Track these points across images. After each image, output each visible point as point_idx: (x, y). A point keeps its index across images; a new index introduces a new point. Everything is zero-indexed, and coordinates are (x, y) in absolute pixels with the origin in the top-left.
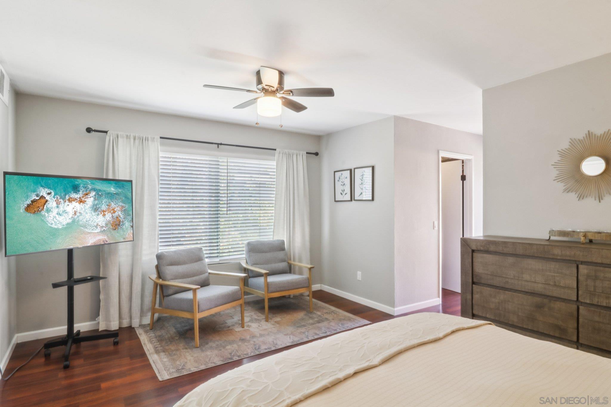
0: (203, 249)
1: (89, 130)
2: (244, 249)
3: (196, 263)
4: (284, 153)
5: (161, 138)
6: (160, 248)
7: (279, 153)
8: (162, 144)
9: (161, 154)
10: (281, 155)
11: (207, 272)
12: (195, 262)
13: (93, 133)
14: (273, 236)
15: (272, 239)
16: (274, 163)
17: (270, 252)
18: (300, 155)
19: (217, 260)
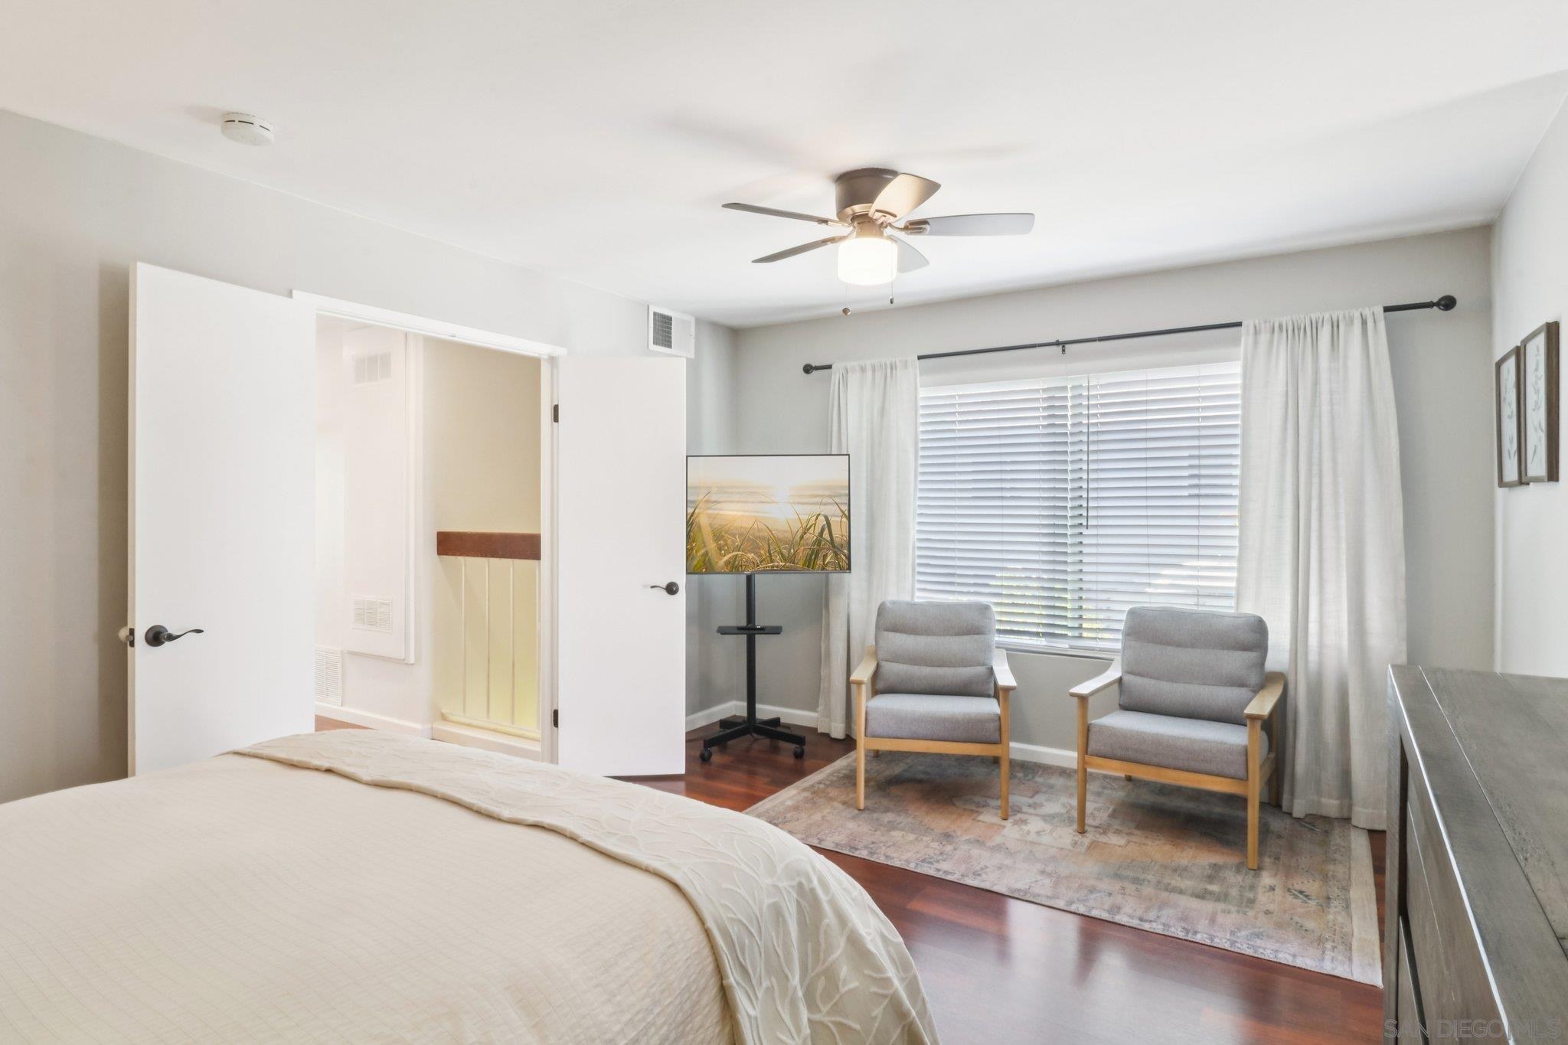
0: (995, 609)
1: (808, 369)
2: (1121, 626)
3: (957, 639)
4: (1277, 329)
5: (920, 358)
6: (918, 594)
7: (1256, 332)
8: (923, 372)
9: (923, 393)
10: (1264, 338)
11: (984, 665)
12: (956, 635)
13: (815, 373)
14: (1238, 603)
15: (1232, 611)
16: (1237, 368)
17: (1193, 646)
18: (1351, 320)
19: (1062, 645)
